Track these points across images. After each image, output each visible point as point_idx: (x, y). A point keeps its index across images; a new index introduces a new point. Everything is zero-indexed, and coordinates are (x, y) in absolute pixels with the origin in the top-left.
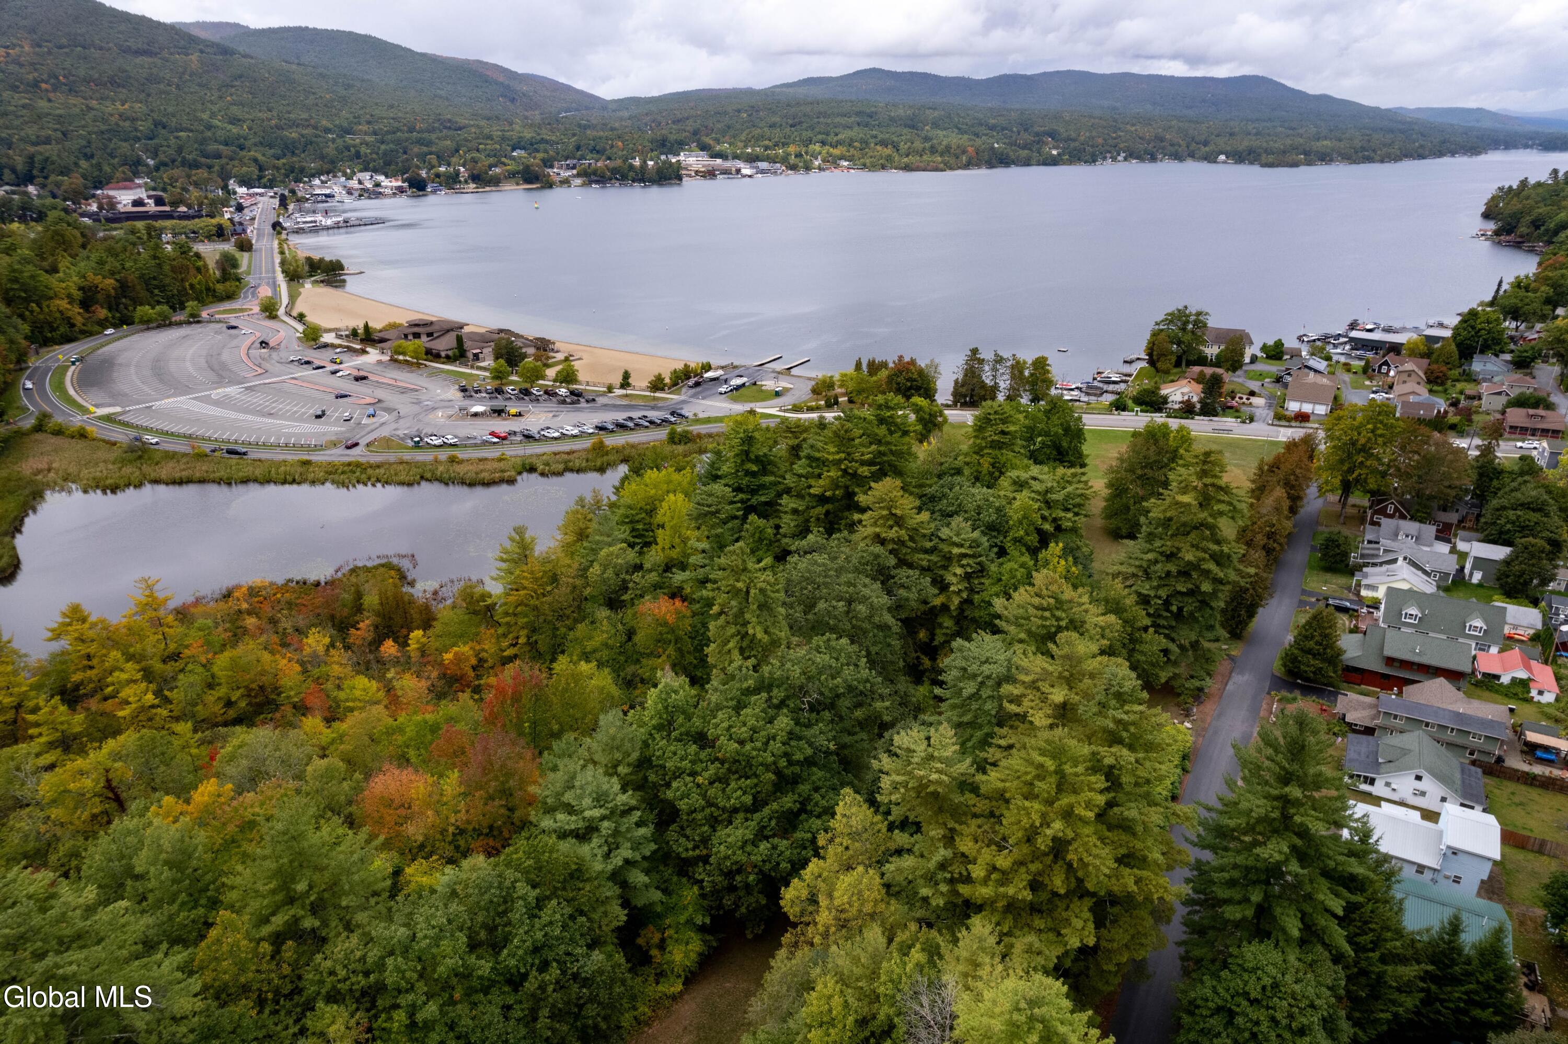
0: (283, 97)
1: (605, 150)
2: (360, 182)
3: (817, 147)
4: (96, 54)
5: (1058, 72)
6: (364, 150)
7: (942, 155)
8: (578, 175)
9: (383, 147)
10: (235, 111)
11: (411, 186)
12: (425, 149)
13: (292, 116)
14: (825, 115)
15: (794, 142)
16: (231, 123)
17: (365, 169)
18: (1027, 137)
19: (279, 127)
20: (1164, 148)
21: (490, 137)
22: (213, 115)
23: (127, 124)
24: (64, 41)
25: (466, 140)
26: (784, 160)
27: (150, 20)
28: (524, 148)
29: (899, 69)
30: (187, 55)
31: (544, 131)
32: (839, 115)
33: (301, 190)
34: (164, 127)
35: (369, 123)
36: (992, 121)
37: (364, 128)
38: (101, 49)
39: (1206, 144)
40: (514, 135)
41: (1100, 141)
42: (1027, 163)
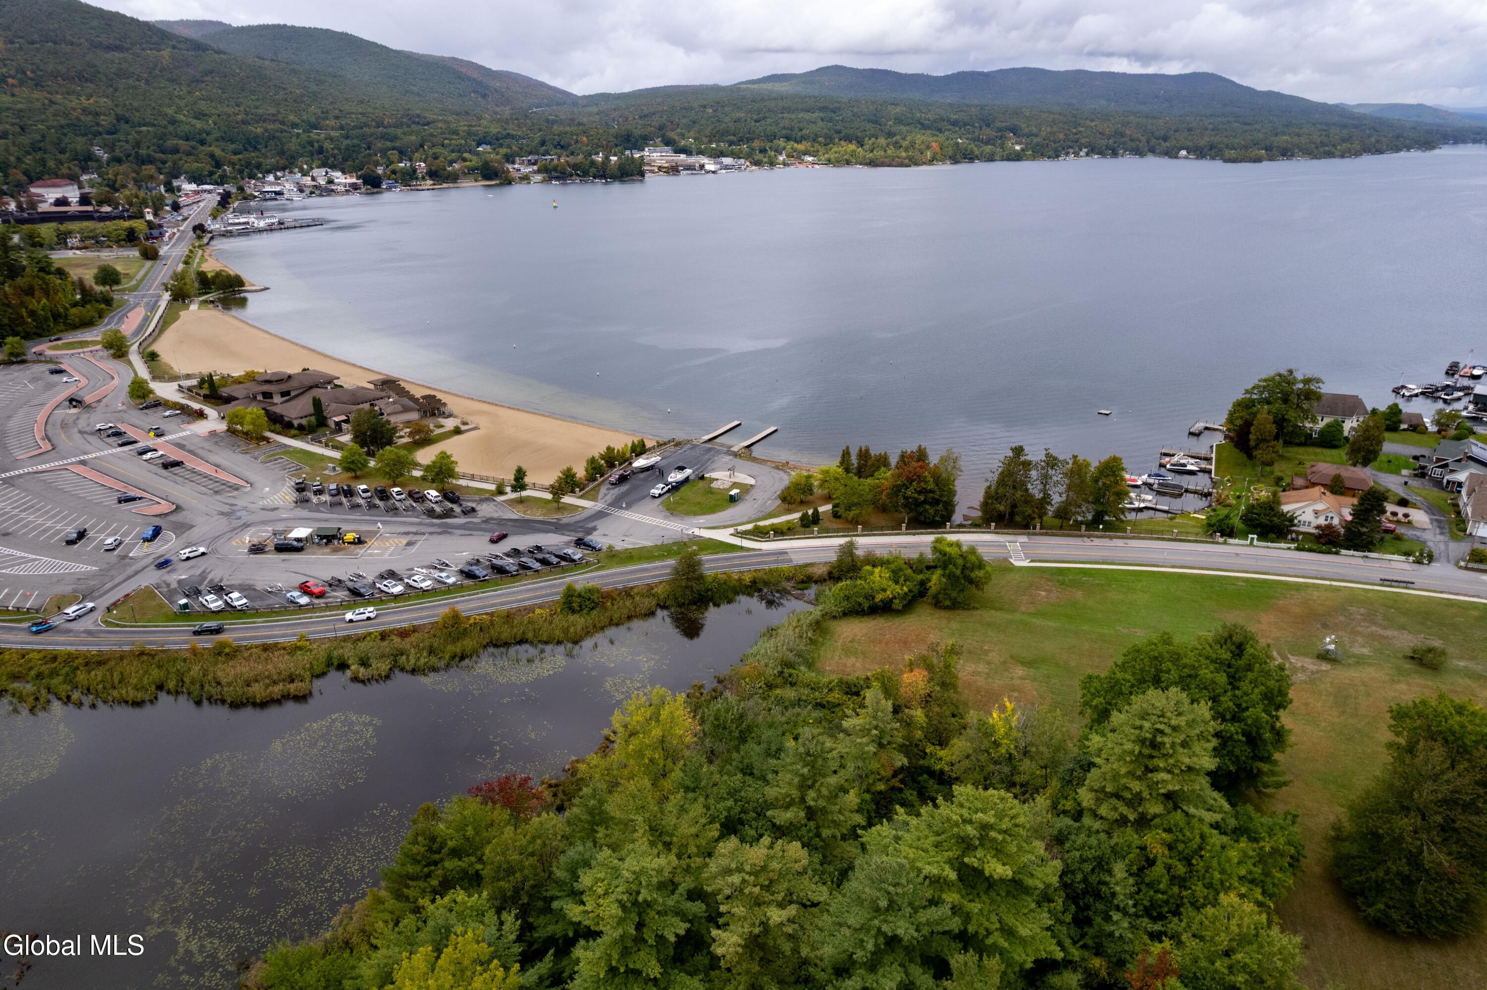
0: (253, 92)
1: (569, 145)
2: (313, 179)
3: (781, 142)
4: (69, 49)
5: (1013, 69)
6: (327, 145)
7: (906, 150)
8: (539, 171)
9: (346, 142)
10: (203, 105)
11: (365, 183)
12: (389, 144)
13: (260, 111)
14: (789, 110)
15: (758, 138)
16: (196, 118)
17: (323, 165)
18: (988, 132)
19: (244, 122)
20: (1124, 143)
21: (455, 132)
22: (179, 110)
23: (90, 118)
24: (36, 37)
25: (432, 135)
26: (748, 156)
27: (124, 16)
28: (489, 143)
29: (861, 66)
30: (159, 50)
31: (511, 126)
32: (803, 110)
33: (251, 187)
34: (127, 122)
35: (337, 118)
36: (954, 117)
37: (331, 123)
38: (72, 44)
39: (1165, 139)
40: (480, 130)
41: (1061, 136)
42: (991, 159)
